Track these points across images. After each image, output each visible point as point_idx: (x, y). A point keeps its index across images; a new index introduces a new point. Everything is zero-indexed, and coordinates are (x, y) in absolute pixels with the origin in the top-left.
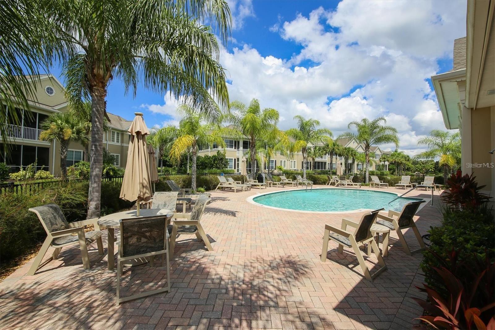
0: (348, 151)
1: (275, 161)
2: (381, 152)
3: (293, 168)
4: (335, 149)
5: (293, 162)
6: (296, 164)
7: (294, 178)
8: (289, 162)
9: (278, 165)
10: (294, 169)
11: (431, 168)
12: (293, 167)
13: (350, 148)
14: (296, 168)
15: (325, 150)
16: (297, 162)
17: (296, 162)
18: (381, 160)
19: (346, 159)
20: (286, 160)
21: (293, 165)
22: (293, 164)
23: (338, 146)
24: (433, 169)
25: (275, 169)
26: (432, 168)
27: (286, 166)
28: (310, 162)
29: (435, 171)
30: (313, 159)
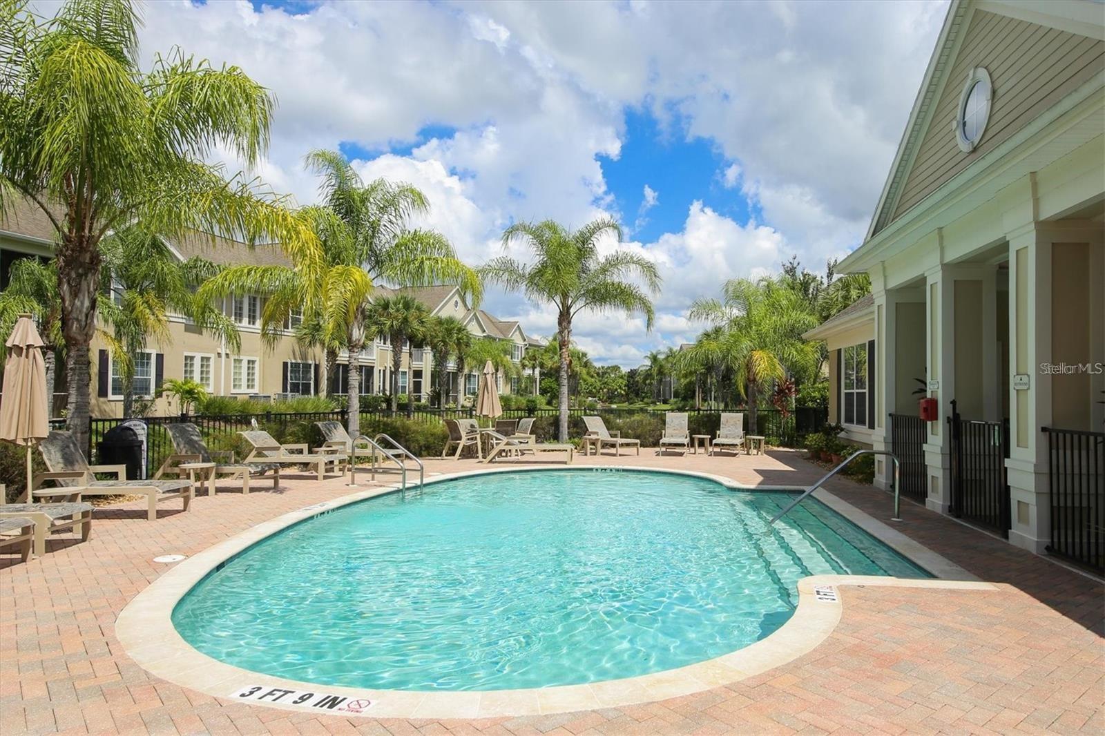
0: (449, 332)
1: (160, 357)
2: (525, 340)
3: (244, 389)
4: (410, 319)
5: (245, 365)
6: (257, 371)
7: (316, 439)
8: (227, 366)
9: (173, 372)
10: (250, 391)
11: (620, 388)
12: (244, 382)
13: (452, 322)
14: (256, 390)
15: (376, 323)
16: (263, 365)
17: (257, 365)
18: (527, 363)
19: (440, 359)
20: (213, 356)
21: (244, 377)
22: (244, 371)
23: (418, 309)
24: (625, 390)
25: (159, 394)
26: (623, 386)
27: (212, 381)
28: (317, 367)
29: (627, 395)
30: (332, 354)
